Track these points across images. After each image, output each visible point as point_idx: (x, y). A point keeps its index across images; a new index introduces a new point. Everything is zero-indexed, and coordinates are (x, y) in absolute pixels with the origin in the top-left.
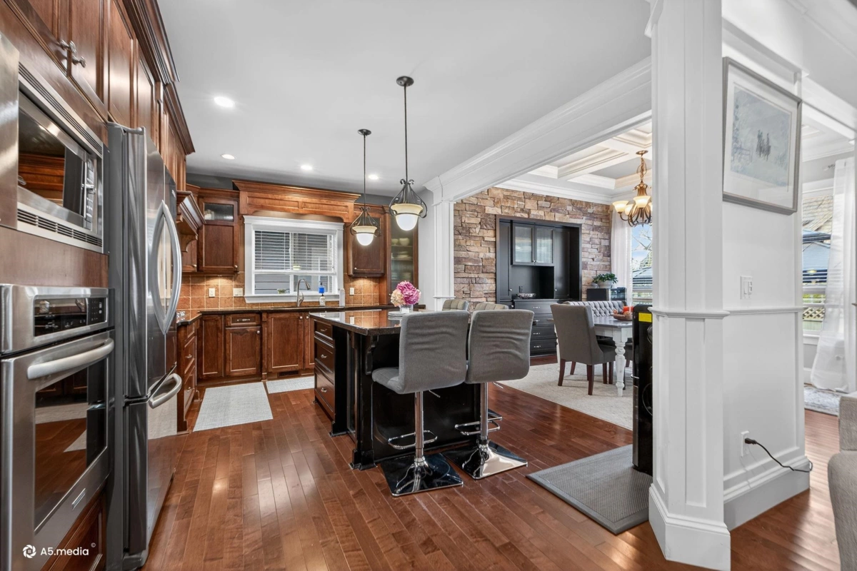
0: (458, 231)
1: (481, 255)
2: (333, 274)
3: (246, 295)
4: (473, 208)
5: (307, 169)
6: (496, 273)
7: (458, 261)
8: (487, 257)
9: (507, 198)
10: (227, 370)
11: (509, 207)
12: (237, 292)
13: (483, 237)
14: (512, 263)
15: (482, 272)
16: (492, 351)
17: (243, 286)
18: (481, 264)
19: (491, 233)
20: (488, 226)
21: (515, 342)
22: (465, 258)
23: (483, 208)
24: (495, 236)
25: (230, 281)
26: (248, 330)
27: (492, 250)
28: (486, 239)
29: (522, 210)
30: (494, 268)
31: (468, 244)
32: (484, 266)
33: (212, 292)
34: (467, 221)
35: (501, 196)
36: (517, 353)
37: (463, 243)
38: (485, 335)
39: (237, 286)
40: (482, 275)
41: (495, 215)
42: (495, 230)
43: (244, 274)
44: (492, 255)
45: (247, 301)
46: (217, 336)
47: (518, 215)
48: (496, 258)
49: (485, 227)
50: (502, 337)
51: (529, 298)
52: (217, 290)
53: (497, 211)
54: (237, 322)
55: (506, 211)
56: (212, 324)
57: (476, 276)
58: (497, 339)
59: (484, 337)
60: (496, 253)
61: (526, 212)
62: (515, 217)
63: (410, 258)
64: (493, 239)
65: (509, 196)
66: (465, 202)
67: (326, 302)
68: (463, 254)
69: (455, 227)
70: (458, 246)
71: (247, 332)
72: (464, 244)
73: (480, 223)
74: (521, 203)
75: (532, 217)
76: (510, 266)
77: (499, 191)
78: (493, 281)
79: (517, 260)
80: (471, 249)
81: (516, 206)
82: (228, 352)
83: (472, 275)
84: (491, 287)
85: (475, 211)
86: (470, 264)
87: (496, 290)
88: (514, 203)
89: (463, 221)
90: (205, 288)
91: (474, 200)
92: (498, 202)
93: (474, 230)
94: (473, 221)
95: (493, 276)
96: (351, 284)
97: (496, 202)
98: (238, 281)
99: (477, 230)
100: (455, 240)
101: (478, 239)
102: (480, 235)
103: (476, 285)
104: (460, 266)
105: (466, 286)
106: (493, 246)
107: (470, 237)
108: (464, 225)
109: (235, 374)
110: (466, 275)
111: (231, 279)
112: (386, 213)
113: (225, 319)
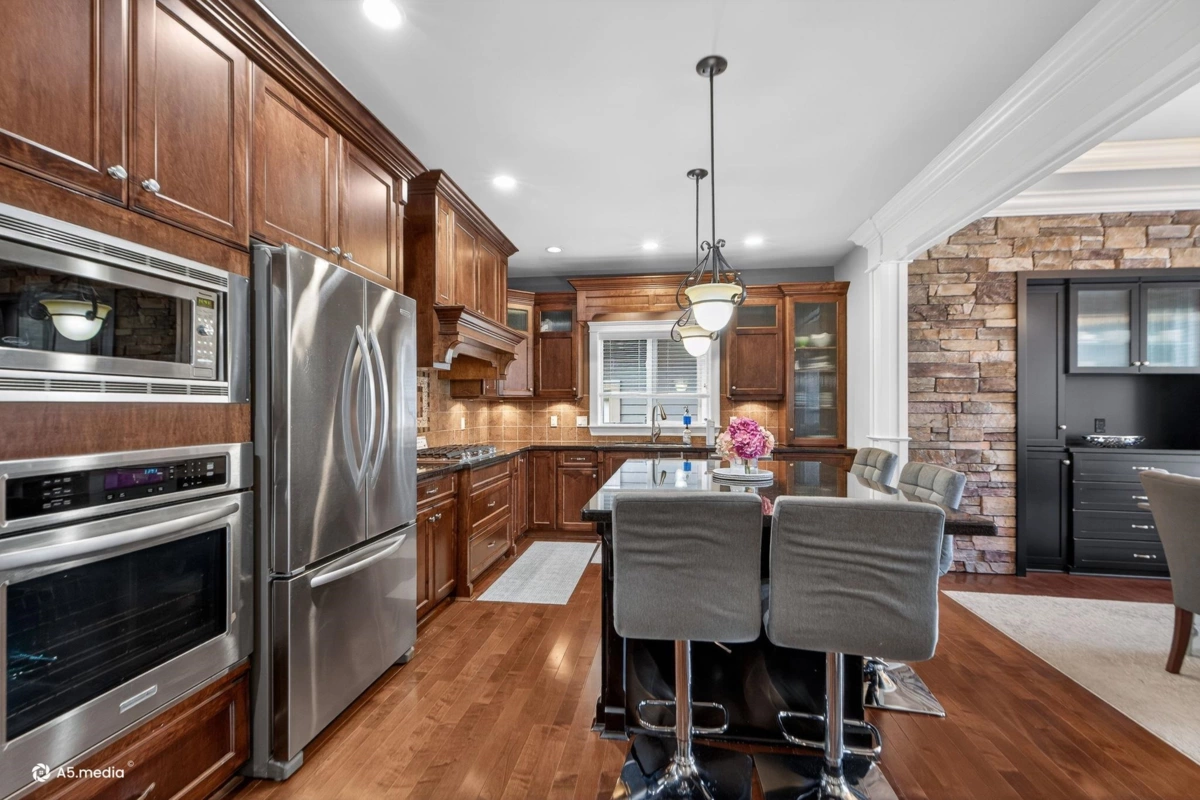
0: (916, 313)
1: (977, 357)
2: (703, 396)
3: (591, 425)
4: (956, 265)
5: (651, 247)
6: (1016, 392)
7: (917, 370)
8: (992, 360)
9: (1047, 233)
10: (560, 522)
11: (1056, 252)
12: (581, 421)
13: (983, 322)
14: (1066, 370)
15: (980, 391)
16: (821, 588)
17: (587, 414)
18: (977, 374)
19: (1004, 311)
20: (995, 297)
21: (884, 575)
22: (937, 365)
23: (984, 263)
24: (1016, 316)
25: (573, 407)
26: (583, 472)
27: (1007, 344)
28: (988, 325)
29: (1097, 254)
30: (1012, 383)
31: (941, 336)
32: (983, 379)
33: (554, 421)
34: (941, 292)
35: (1034, 232)
36: (893, 601)
37: (931, 335)
38: (802, 550)
39: (581, 414)
40: (977, 397)
41: (1016, 274)
42: (1016, 304)
43: (588, 398)
44: (1007, 355)
45: (592, 434)
46: (549, 477)
47: (1083, 266)
48: (1016, 360)
49: (987, 300)
50: (847, 562)
51: (1126, 446)
52: (559, 419)
53: (1024, 264)
54: (571, 461)
55: (1049, 260)
56: (543, 461)
57: (965, 399)
58: (832, 564)
59: (798, 555)
60: (1016, 349)
61: (1109, 257)
62: (1076, 271)
63: (831, 366)
64: (1011, 323)
65: (1055, 228)
66: (935, 256)
67: (693, 438)
68: (931, 357)
69: (912, 308)
70: (916, 342)
71: (581, 474)
72: (935, 338)
73: (975, 293)
74: (1091, 238)
75: (1126, 265)
76: (1062, 377)
77: (1027, 223)
78: (1008, 409)
79: (1084, 361)
80: (952, 345)
81: (1076, 247)
82: (560, 498)
83: (954, 398)
84: (1003, 421)
85: (962, 271)
86: (948, 375)
87: (1016, 428)
88: (1071, 243)
89: (932, 293)
90: (547, 416)
91: (959, 250)
92: (1023, 246)
93: (959, 308)
94: (957, 290)
95: (1009, 398)
96: (733, 410)
97: (1017, 245)
98: (582, 407)
99: (968, 308)
100: (911, 332)
101: (968, 325)
102: (977, 316)
103: (963, 416)
104: (924, 380)
105: (940, 417)
106: (1011, 337)
107: (949, 324)
108: (934, 301)
109: (569, 528)
110: (940, 397)
111: (574, 405)
112: (785, 296)
113: (557, 456)
